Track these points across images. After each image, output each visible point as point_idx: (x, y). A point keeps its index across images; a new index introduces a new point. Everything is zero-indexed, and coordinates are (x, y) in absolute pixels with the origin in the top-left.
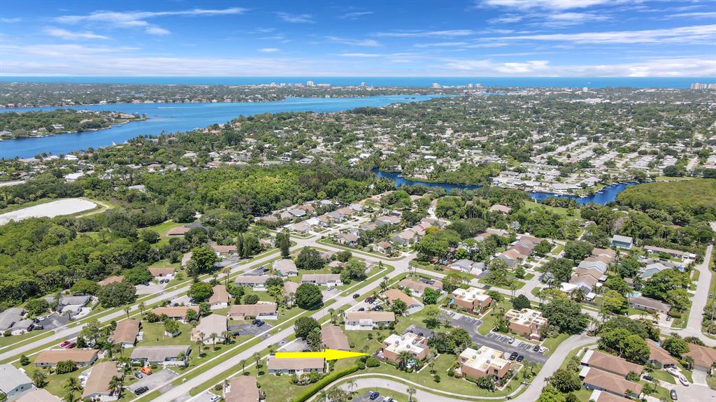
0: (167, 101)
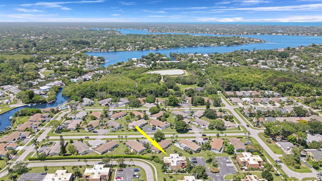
0: (289, 34)
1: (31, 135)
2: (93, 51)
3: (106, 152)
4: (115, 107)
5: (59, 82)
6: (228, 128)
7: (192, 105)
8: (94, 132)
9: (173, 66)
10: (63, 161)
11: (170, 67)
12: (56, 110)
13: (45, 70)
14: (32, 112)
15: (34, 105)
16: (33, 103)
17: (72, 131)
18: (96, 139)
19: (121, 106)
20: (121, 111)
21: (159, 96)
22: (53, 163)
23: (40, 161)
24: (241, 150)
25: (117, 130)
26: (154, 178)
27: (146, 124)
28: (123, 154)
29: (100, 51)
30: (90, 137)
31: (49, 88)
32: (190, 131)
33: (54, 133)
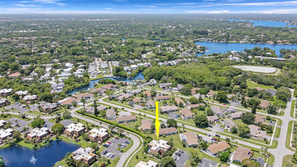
1: (94, 97)
2: (205, 41)
3: (122, 122)
4: (169, 91)
5: (147, 64)
6: (254, 138)
7: (242, 106)
8: (131, 106)
9: (269, 63)
10: (92, 119)
11: (264, 63)
12: (124, 84)
13: (151, 53)
14: (109, 82)
15: (118, 77)
16: (118, 76)
17: (119, 101)
18: (128, 111)
19: (174, 91)
20: (167, 95)
21: (217, 89)
22: (86, 119)
23: (81, 115)
24: (238, 162)
25: (149, 109)
26: (133, 153)
27: (177, 110)
28: (132, 128)
29: (212, 41)
30: (125, 109)
31: (136, 67)
32: (209, 128)
33: (108, 99)
